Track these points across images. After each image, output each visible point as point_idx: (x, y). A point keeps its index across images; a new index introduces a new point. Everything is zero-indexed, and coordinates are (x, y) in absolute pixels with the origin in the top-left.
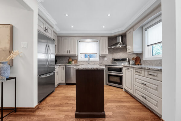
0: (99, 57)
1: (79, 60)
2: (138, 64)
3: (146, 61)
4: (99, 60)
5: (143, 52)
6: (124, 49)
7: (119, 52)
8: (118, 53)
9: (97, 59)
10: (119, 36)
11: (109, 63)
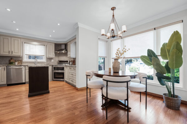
0: (47, 59)
1: (23, 61)
5: (76, 57)
6: (66, 54)
9: (44, 60)
10: (63, 44)
11: (55, 64)
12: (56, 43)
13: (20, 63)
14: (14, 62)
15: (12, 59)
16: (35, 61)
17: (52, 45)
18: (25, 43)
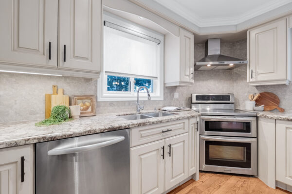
0: (164, 89)
1: (100, 99)
4: (164, 98)
9: (157, 93)
10: (215, 38)
11: (182, 105)
13: (90, 110)
14: (67, 105)
15: (57, 93)
16: (138, 97)
17: (190, 39)
18: (105, 22)
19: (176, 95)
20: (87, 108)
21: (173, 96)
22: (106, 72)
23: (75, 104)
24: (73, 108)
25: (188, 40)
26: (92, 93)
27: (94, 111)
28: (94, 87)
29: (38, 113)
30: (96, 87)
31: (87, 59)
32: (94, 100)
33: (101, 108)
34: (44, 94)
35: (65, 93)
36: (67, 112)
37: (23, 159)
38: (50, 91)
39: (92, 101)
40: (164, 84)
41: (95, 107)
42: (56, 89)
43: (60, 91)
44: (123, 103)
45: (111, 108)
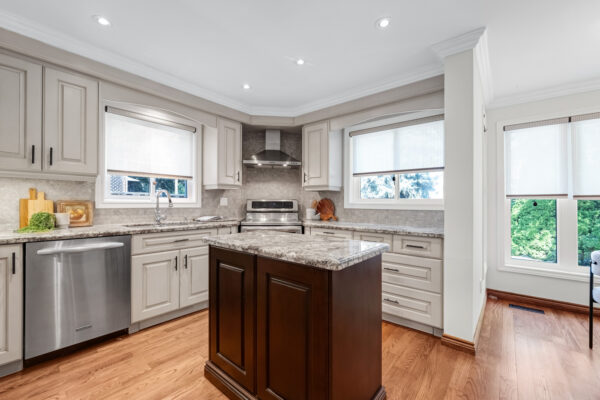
0: (202, 193)
1: (99, 206)
2: (329, 220)
3: (351, 212)
4: (203, 205)
5: (342, 188)
6: (296, 172)
7: (269, 181)
8: (264, 182)
9: (193, 199)
10: (273, 129)
11: (234, 214)
12: (246, 121)
13: (83, 219)
14: (51, 212)
15: (36, 198)
16: (158, 203)
17: (234, 130)
18: (106, 108)
19: (224, 201)
20: (81, 216)
21: (219, 202)
22: (109, 171)
23: (61, 212)
24: (59, 215)
25: (230, 132)
26: (87, 198)
27: (91, 220)
28: (90, 191)
29: (8, 222)
30: (93, 190)
31: (79, 161)
32: (90, 206)
33: (101, 217)
34: (18, 199)
35: (48, 197)
36: (52, 220)
37: (14, 254)
38: (27, 195)
39: (87, 208)
40: (203, 186)
41: (91, 215)
42: (34, 193)
43: (41, 196)
44: (136, 211)
45: (116, 217)
